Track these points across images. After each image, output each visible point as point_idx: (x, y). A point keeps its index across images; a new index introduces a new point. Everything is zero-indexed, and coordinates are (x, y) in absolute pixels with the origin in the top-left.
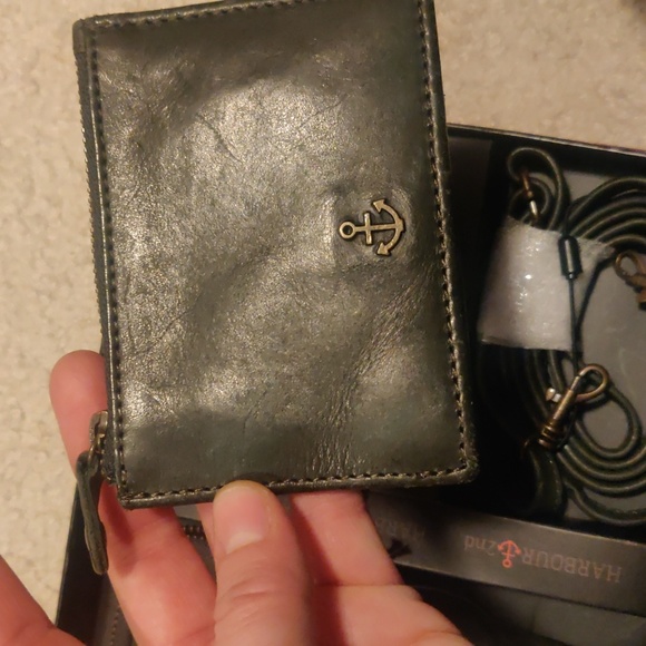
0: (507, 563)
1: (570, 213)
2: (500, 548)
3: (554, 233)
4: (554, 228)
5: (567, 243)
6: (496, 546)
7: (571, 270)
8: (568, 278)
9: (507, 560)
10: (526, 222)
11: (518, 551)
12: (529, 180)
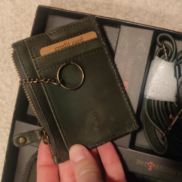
0: (150, 169)
1: (178, 56)
2: (148, 164)
3: (172, 63)
4: (172, 62)
5: (177, 67)
6: (147, 164)
7: (178, 76)
8: (176, 78)
9: (150, 168)
10: (163, 59)
11: (154, 166)
12: (165, 45)
